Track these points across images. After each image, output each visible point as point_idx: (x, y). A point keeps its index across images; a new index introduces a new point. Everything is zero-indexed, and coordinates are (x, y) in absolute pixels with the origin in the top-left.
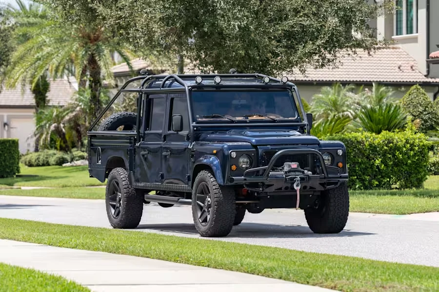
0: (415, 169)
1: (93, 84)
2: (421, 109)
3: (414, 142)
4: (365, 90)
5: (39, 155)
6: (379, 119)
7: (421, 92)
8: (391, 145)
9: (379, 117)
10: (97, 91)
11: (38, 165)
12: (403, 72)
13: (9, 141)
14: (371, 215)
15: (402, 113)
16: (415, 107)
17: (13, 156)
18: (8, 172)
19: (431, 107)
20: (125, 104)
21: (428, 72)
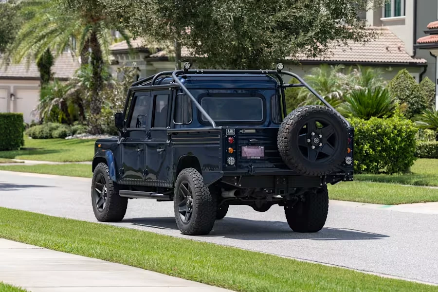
0: (403, 154)
1: (95, 61)
2: (408, 93)
3: (401, 128)
4: (354, 71)
5: (43, 128)
6: (368, 103)
7: (408, 76)
8: (380, 130)
9: (368, 100)
10: (98, 67)
11: (41, 138)
12: (390, 52)
13: (13, 115)
14: (360, 204)
15: (390, 96)
16: (402, 90)
17: (17, 130)
18: (13, 145)
19: (418, 91)
20: (124, 82)
21: (415, 53)
